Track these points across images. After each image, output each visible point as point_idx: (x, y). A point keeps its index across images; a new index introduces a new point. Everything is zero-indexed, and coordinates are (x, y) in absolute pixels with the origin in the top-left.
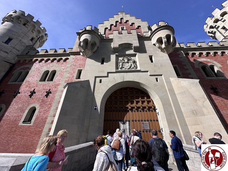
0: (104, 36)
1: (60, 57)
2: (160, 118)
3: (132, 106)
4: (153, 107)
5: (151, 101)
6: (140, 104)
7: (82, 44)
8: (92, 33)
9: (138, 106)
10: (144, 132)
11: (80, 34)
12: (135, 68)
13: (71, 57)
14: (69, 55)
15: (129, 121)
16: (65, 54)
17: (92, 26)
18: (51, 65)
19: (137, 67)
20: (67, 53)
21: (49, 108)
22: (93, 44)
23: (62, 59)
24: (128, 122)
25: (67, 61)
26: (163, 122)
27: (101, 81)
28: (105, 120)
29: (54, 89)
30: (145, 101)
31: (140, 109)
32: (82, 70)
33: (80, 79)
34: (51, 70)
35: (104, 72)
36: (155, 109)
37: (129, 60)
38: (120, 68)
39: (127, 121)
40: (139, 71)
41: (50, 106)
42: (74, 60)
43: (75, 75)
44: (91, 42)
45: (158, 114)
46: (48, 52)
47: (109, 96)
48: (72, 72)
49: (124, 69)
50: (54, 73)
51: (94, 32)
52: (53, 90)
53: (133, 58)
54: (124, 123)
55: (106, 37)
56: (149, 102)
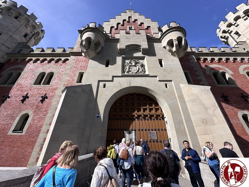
0: (110, 35)
1: (59, 58)
2: (168, 127)
3: (139, 113)
4: (161, 116)
5: (160, 109)
6: (147, 112)
7: (84, 43)
8: (96, 32)
9: (145, 113)
10: (150, 142)
11: (81, 32)
12: (143, 72)
13: (72, 58)
14: (69, 55)
15: (135, 130)
16: (64, 54)
17: (96, 23)
18: (48, 66)
19: (145, 72)
20: (67, 53)
21: (45, 115)
22: (97, 44)
23: (61, 59)
24: (134, 132)
25: (67, 62)
26: (171, 131)
27: (104, 86)
28: (108, 129)
29: (51, 94)
30: (153, 108)
31: (148, 118)
32: (84, 73)
33: (81, 83)
34: (47, 72)
35: (108, 76)
36: (163, 118)
37: (136, 63)
38: (126, 72)
39: (132, 130)
40: (148, 76)
41: (45, 113)
42: (74, 61)
43: (76, 78)
44: (95, 41)
45: (166, 123)
46: (44, 52)
47: (114, 103)
48: (73, 75)
49: (131, 73)
50: (51, 75)
51: (98, 30)
52: (49, 94)
53: (141, 61)
54: (130, 133)
55: (112, 37)
56: (157, 110)
